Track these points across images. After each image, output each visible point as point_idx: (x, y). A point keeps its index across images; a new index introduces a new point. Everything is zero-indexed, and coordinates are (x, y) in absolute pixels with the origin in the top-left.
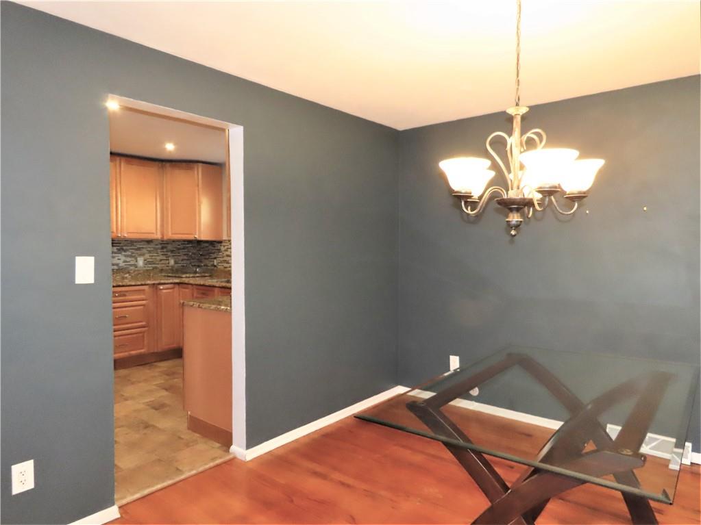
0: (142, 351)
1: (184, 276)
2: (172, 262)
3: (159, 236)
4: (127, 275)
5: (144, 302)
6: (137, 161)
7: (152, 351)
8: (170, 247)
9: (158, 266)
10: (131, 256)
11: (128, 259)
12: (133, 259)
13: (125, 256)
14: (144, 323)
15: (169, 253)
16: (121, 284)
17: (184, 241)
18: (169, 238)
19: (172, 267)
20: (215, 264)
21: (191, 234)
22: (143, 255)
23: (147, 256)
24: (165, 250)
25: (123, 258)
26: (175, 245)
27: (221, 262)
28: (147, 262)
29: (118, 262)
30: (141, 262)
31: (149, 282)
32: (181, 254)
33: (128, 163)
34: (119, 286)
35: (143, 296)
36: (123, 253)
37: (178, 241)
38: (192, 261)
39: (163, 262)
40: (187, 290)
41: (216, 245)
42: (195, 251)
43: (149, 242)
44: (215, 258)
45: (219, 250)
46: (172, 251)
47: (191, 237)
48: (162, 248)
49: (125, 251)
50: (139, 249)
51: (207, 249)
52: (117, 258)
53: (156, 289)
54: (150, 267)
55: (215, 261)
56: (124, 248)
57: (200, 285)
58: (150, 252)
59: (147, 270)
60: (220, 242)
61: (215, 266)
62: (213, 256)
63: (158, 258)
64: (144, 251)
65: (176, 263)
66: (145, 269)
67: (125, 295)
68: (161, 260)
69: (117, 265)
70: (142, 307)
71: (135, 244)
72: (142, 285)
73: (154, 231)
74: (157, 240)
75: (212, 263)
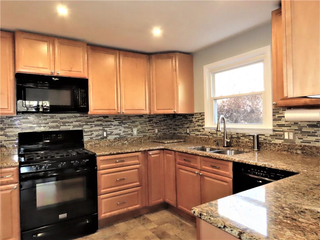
0: (137, 206)
1: (166, 142)
2: (156, 131)
3: (147, 112)
4: (126, 142)
5: (138, 166)
6: (131, 54)
7: (144, 205)
8: (155, 120)
9: (147, 134)
10: (128, 128)
11: (127, 130)
12: (130, 130)
13: (125, 128)
14: (138, 183)
15: (154, 125)
16: (120, 152)
17: (164, 115)
18: (155, 113)
19: (157, 134)
20: (188, 132)
21: (172, 109)
22: (136, 126)
23: (139, 127)
24: (151, 122)
25: (123, 129)
26: (158, 118)
27: (193, 131)
28: (139, 132)
29: (119, 132)
30: (135, 132)
31: (141, 149)
32: (162, 124)
33: (125, 56)
34: (119, 154)
35: (137, 161)
36: (123, 126)
37: (160, 115)
38: (169, 129)
39: (150, 131)
40: (170, 156)
41: (189, 117)
42: (171, 123)
43: (141, 116)
44: (188, 127)
45: (191, 122)
46: (156, 123)
47: (171, 112)
48: (150, 121)
49: (124, 124)
50: (133, 122)
51: (181, 120)
52: (118, 129)
53: (147, 154)
54: (141, 135)
55: (188, 129)
56: (124, 121)
57: (183, 152)
58: (141, 124)
59: (140, 138)
60: (192, 115)
61: (188, 134)
62: (186, 126)
63: (147, 128)
64: (137, 123)
65: (159, 131)
66: (138, 136)
67: (123, 161)
68: (149, 130)
69: (119, 134)
70: (136, 170)
71: (131, 118)
72: (136, 152)
73: (144, 108)
74: (146, 115)
75: (185, 131)
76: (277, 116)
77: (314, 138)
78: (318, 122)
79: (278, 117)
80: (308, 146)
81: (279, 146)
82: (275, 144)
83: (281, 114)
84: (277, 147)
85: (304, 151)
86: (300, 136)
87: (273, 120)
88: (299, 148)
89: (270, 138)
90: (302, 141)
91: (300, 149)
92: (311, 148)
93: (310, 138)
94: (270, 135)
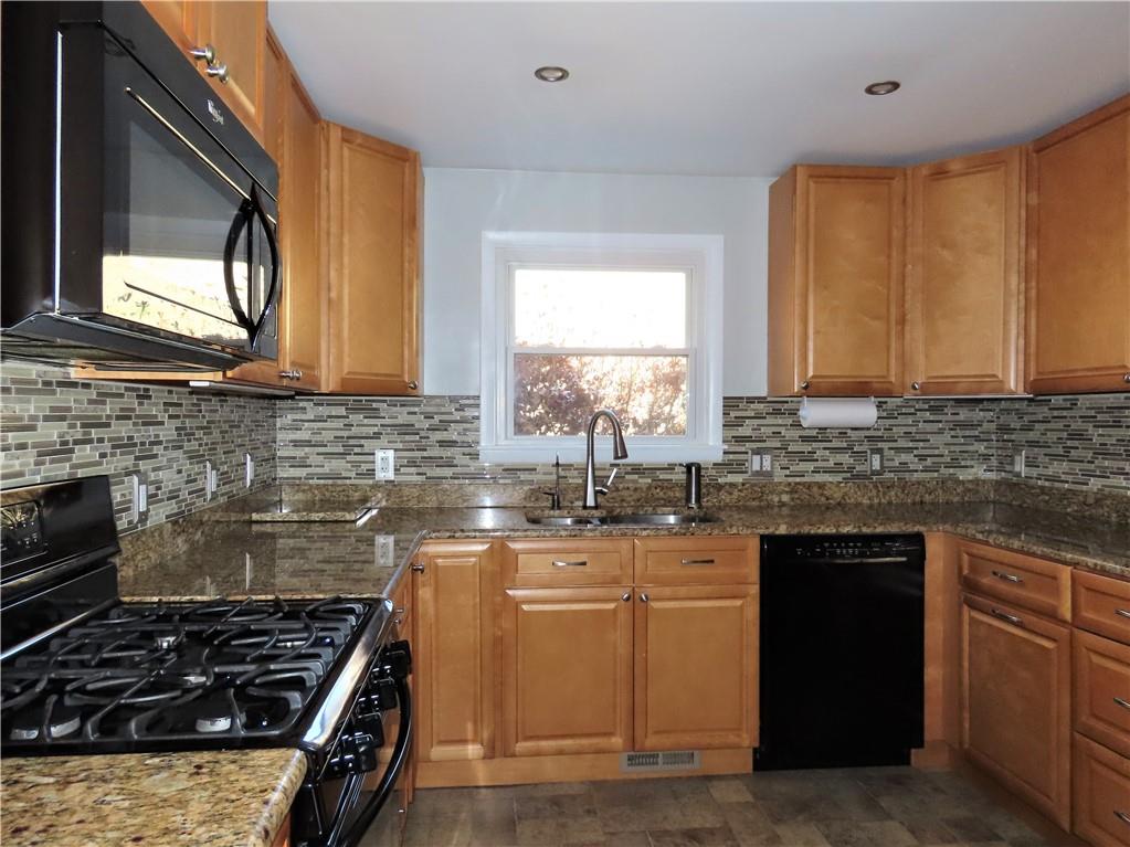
75: (364, 467)
76: (733, 414)
77: (810, 466)
78: (820, 429)
79: (736, 417)
80: (803, 484)
81: (740, 491)
82: (732, 485)
83: (742, 410)
84: (736, 493)
85: (796, 496)
86: (785, 462)
87: (724, 426)
88: (786, 489)
89: (714, 472)
90: (787, 472)
91: (787, 492)
92: (809, 486)
93: (803, 466)
94: (714, 464)
